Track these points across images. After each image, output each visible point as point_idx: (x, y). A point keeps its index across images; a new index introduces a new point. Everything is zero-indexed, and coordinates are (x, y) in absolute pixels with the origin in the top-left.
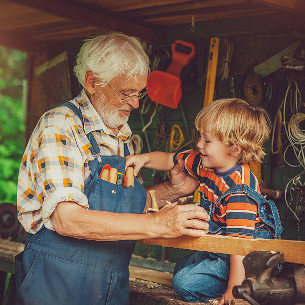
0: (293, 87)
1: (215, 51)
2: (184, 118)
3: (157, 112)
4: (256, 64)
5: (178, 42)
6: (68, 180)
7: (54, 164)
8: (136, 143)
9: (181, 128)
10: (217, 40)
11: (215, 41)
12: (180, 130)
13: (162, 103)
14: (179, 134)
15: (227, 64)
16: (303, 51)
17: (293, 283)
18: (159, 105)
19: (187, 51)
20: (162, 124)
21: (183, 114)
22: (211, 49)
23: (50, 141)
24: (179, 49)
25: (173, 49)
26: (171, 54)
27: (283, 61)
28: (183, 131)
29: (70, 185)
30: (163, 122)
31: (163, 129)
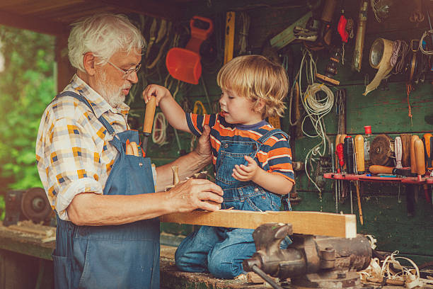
0: (308, 58)
1: (231, 25)
2: (207, 94)
3: (179, 89)
4: (272, 36)
5: (196, 17)
6: (83, 171)
7: (67, 156)
8: (161, 121)
9: (203, 104)
10: (233, 14)
11: (230, 15)
12: (203, 106)
13: (184, 80)
14: (202, 110)
15: (244, 38)
16: (315, 21)
17: (303, 254)
18: (181, 82)
19: (205, 26)
20: (185, 100)
21: (205, 91)
22: (228, 24)
23: (62, 133)
24: (198, 24)
25: (191, 25)
26: (190, 29)
27: (296, 32)
28: (205, 107)
29: (85, 176)
30: (186, 98)
31: (187, 106)
